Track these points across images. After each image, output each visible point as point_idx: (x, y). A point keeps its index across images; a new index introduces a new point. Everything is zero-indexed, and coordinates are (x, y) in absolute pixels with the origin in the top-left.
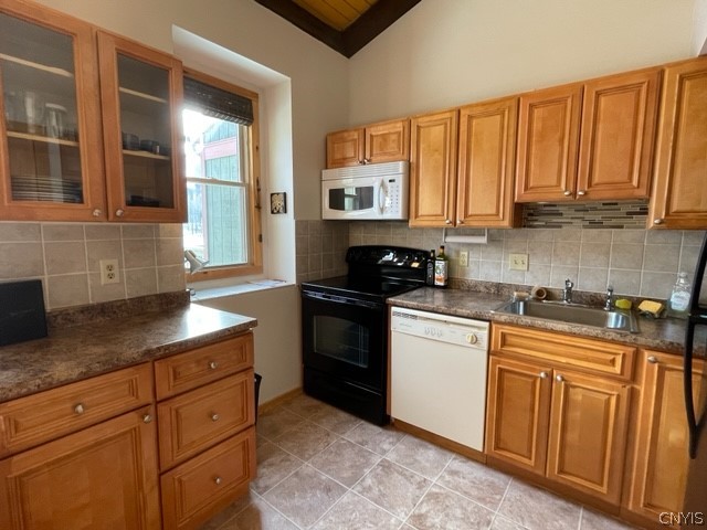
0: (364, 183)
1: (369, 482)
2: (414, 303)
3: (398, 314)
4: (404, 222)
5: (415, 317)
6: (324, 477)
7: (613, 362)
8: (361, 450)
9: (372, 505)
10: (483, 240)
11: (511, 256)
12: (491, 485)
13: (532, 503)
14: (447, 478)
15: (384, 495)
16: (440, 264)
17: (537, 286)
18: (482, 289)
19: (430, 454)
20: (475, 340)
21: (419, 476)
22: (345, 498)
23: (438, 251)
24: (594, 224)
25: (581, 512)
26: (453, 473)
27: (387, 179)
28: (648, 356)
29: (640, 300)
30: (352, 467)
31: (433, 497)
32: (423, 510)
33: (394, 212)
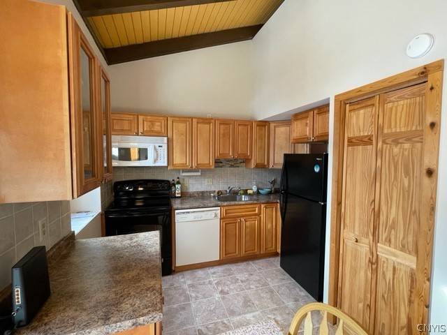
0: (143, 146)
1: (193, 295)
2: (188, 206)
3: (178, 213)
4: (167, 167)
5: (189, 212)
6: (175, 306)
7: (255, 210)
8: (175, 288)
9: (205, 300)
10: (199, 174)
11: (206, 180)
12: (226, 269)
13: (240, 267)
14: (214, 276)
15: (204, 295)
16: (178, 186)
17: (217, 190)
18: (196, 195)
19: (200, 273)
20: (216, 216)
21: (207, 281)
22: (193, 306)
23: (176, 180)
24: (232, 166)
25: (251, 262)
26: (214, 273)
27: (157, 146)
28: (263, 206)
29: (247, 190)
30: (180, 295)
31: (218, 284)
32: (220, 289)
33: (163, 162)
